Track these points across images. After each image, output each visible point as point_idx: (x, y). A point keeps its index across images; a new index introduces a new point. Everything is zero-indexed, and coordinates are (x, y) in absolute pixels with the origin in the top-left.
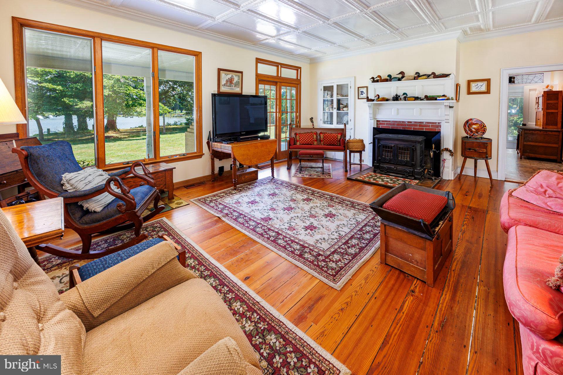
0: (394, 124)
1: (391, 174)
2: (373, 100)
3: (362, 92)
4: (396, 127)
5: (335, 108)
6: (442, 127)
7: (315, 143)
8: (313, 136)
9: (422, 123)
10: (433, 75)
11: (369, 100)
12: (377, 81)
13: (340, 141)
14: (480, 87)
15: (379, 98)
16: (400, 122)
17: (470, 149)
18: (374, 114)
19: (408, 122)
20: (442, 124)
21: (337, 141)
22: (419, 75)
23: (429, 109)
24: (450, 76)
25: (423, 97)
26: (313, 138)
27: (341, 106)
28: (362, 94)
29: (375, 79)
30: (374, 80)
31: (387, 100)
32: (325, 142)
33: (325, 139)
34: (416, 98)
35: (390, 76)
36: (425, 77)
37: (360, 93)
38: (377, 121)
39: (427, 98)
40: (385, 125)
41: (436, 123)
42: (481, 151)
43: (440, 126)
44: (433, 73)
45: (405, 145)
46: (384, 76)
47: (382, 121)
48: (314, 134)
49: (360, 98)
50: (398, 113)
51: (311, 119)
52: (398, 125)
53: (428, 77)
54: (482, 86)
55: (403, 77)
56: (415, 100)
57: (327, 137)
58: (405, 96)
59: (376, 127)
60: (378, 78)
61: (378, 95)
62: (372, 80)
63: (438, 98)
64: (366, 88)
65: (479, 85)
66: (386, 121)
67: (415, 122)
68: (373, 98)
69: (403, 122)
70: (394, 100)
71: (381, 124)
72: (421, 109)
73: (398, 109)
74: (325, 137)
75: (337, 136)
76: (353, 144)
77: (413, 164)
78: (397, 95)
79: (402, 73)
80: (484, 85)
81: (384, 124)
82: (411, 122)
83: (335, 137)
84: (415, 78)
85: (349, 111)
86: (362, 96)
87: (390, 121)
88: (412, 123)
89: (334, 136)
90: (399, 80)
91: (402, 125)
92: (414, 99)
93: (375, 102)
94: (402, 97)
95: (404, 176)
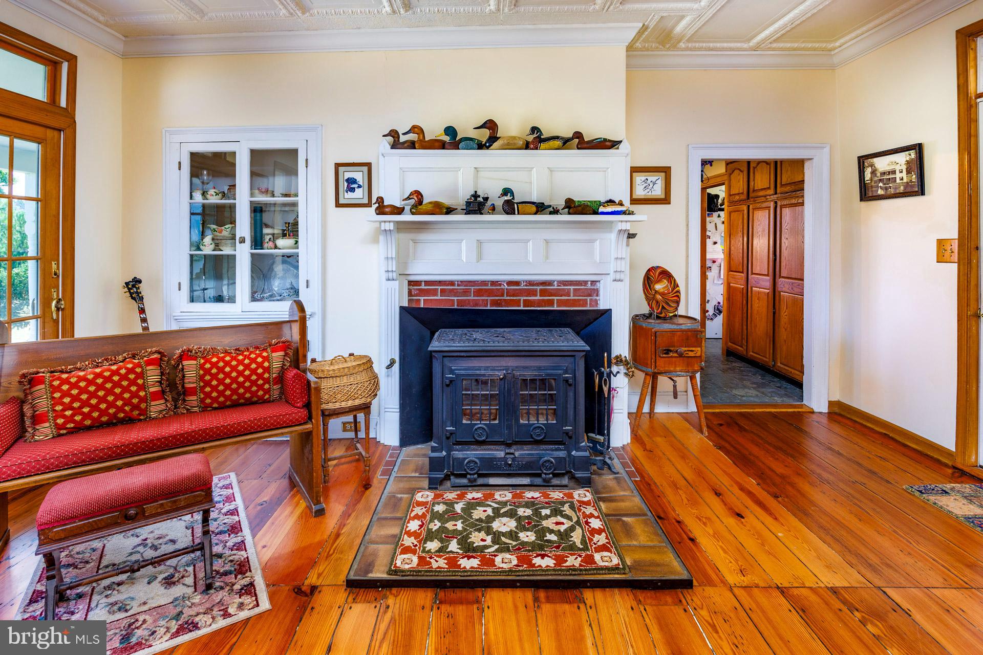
0: (466, 293)
1: (492, 481)
2: (399, 211)
3: (351, 181)
4: (472, 301)
5: (242, 241)
6: (601, 293)
7: (156, 408)
8: (141, 375)
9: (550, 283)
10: (577, 141)
11: (382, 209)
12: (412, 145)
13: (280, 379)
14: (651, 186)
15: (420, 202)
16: (484, 283)
17: (667, 351)
18: (403, 259)
19: (510, 283)
20: (601, 287)
21: (267, 381)
22: (539, 137)
23: (570, 241)
24: (621, 146)
25: (560, 203)
26: (142, 387)
27: (266, 231)
28: (353, 190)
29: (403, 139)
30: (396, 141)
31: (449, 211)
32: (208, 395)
33: (208, 384)
34: (540, 208)
35: (450, 131)
36: (558, 143)
37: (343, 185)
38: (410, 283)
39: (572, 207)
40: (436, 295)
41: (586, 282)
42: (691, 354)
43: (597, 292)
44: (578, 135)
45: (539, 368)
46: (434, 131)
47: (427, 283)
48: (149, 363)
49: (342, 201)
50: (480, 257)
51: (133, 288)
52: (478, 293)
53: (564, 143)
54: (654, 184)
55: (493, 139)
56: (536, 214)
57: (221, 370)
58: (508, 198)
59: (406, 304)
60: (412, 137)
61: (418, 193)
62: (390, 139)
63: (601, 209)
64: (365, 169)
65: (649, 182)
66: (440, 283)
67: (530, 283)
68: (398, 204)
69: (494, 283)
70: (468, 212)
71: (422, 292)
72: (547, 241)
73: (480, 242)
74: (208, 371)
75: (266, 359)
76: (338, 382)
77: (567, 433)
78: (476, 196)
79: (491, 125)
80: (659, 182)
81: (434, 293)
82: (517, 283)
83: (260, 365)
84: (527, 146)
85: (301, 251)
86: (350, 195)
87: (452, 283)
88: (522, 287)
89: (253, 361)
90: (481, 146)
91: (490, 293)
92: (534, 209)
93: (407, 217)
94: (499, 203)
95: (538, 481)
